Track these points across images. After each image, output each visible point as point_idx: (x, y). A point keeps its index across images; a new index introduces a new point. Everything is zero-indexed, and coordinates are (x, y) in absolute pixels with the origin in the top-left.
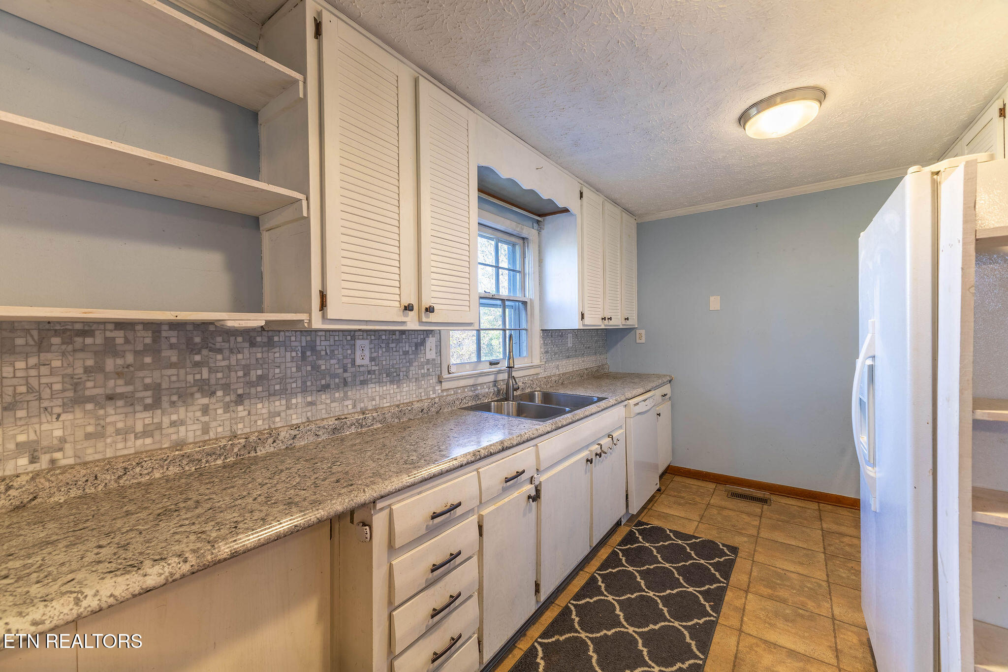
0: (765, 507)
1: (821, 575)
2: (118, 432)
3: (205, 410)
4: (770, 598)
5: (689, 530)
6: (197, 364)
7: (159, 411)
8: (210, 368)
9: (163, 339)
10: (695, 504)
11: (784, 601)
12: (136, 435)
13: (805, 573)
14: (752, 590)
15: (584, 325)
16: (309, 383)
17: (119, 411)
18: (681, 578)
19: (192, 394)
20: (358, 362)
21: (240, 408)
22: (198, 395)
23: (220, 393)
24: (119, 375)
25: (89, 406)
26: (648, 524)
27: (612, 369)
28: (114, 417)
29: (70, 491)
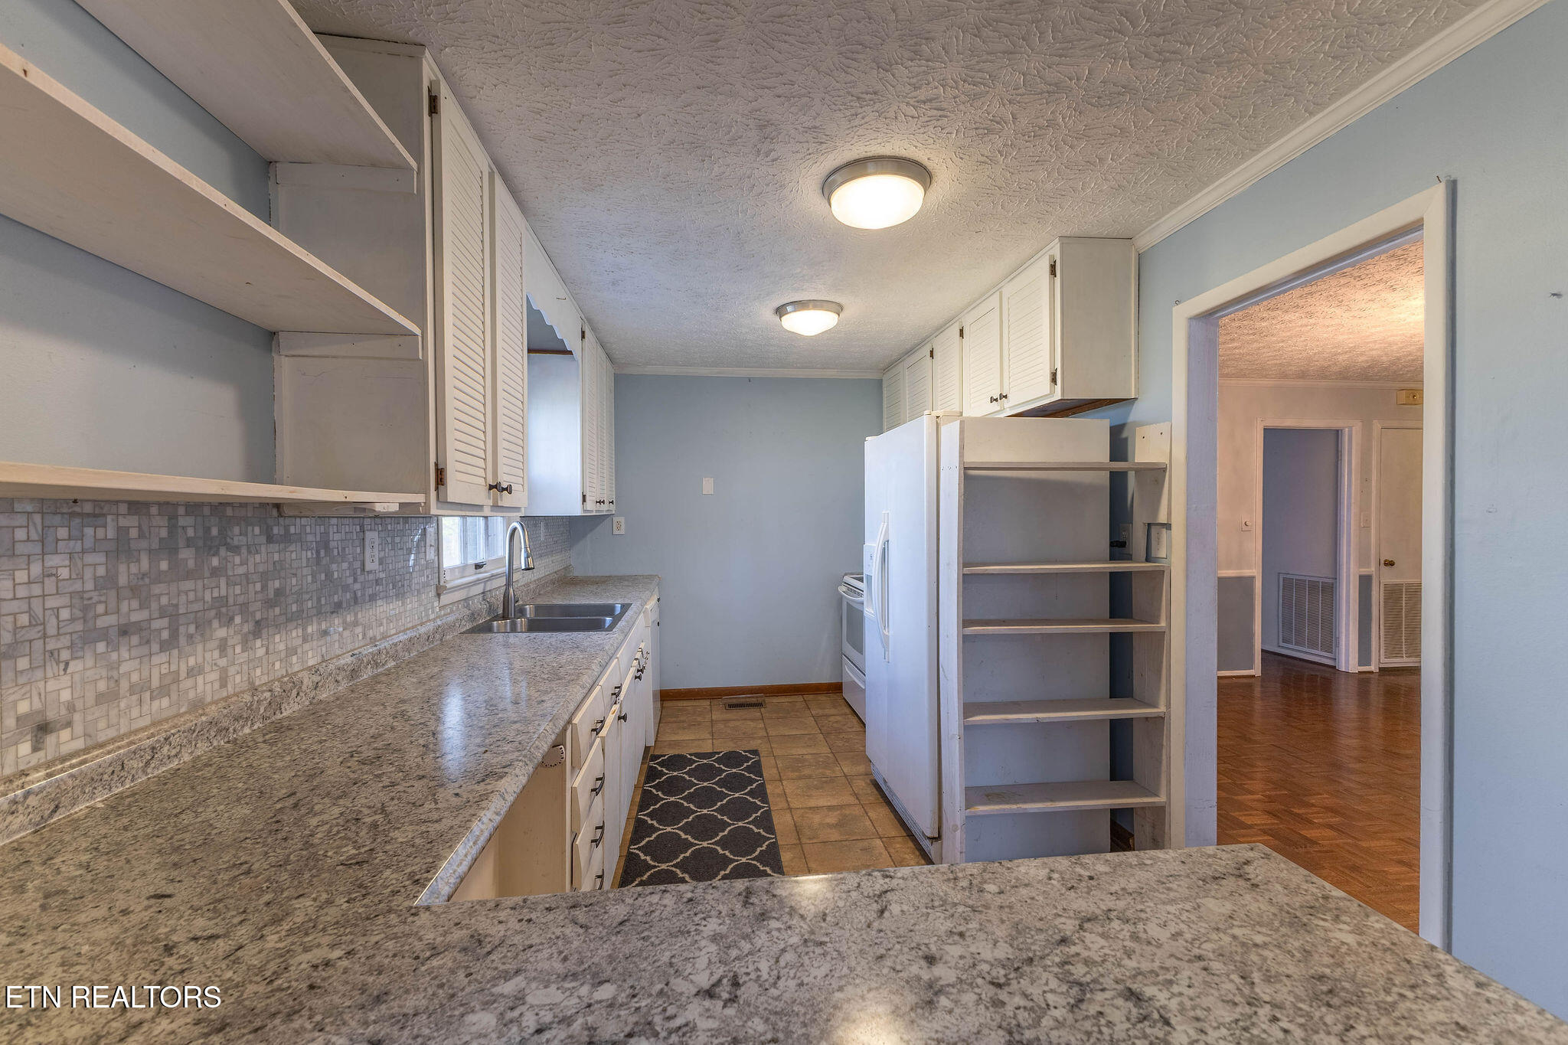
0: (763, 710)
1: (825, 750)
2: (132, 689)
3: (223, 647)
4: (800, 778)
5: (707, 748)
6: (215, 572)
7: (175, 652)
8: (228, 577)
9: (180, 530)
10: (699, 725)
11: (810, 777)
12: (152, 692)
13: (815, 752)
14: (783, 778)
15: (585, 511)
16: (323, 602)
17: (134, 652)
18: (724, 790)
19: (210, 622)
20: (369, 566)
21: (258, 643)
22: (215, 624)
23: (238, 620)
24: (134, 590)
25: (101, 647)
26: (664, 756)
27: (577, 573)
28: (130, 665)
29: (96, 791)
